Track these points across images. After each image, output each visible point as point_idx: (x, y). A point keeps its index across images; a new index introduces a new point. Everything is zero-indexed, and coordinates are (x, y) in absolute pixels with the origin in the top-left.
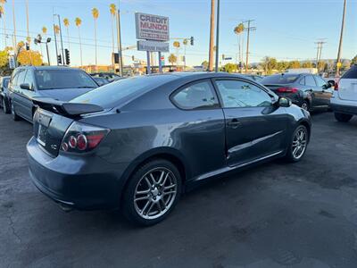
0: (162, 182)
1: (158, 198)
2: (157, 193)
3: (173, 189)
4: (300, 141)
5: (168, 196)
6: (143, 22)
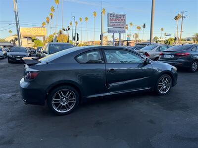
0: (67, 96)
1: (66, 103)
3: (74, 100)
4: (165, 83)
6: (112, 18)
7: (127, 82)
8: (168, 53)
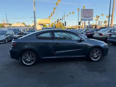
0: (30, 56)
1: (30, 60)
2: (28, 59)
4: (96, 53)
5: (33, 60)
6: (84, 12)
7: (67, 51)
8: (114, 34)
